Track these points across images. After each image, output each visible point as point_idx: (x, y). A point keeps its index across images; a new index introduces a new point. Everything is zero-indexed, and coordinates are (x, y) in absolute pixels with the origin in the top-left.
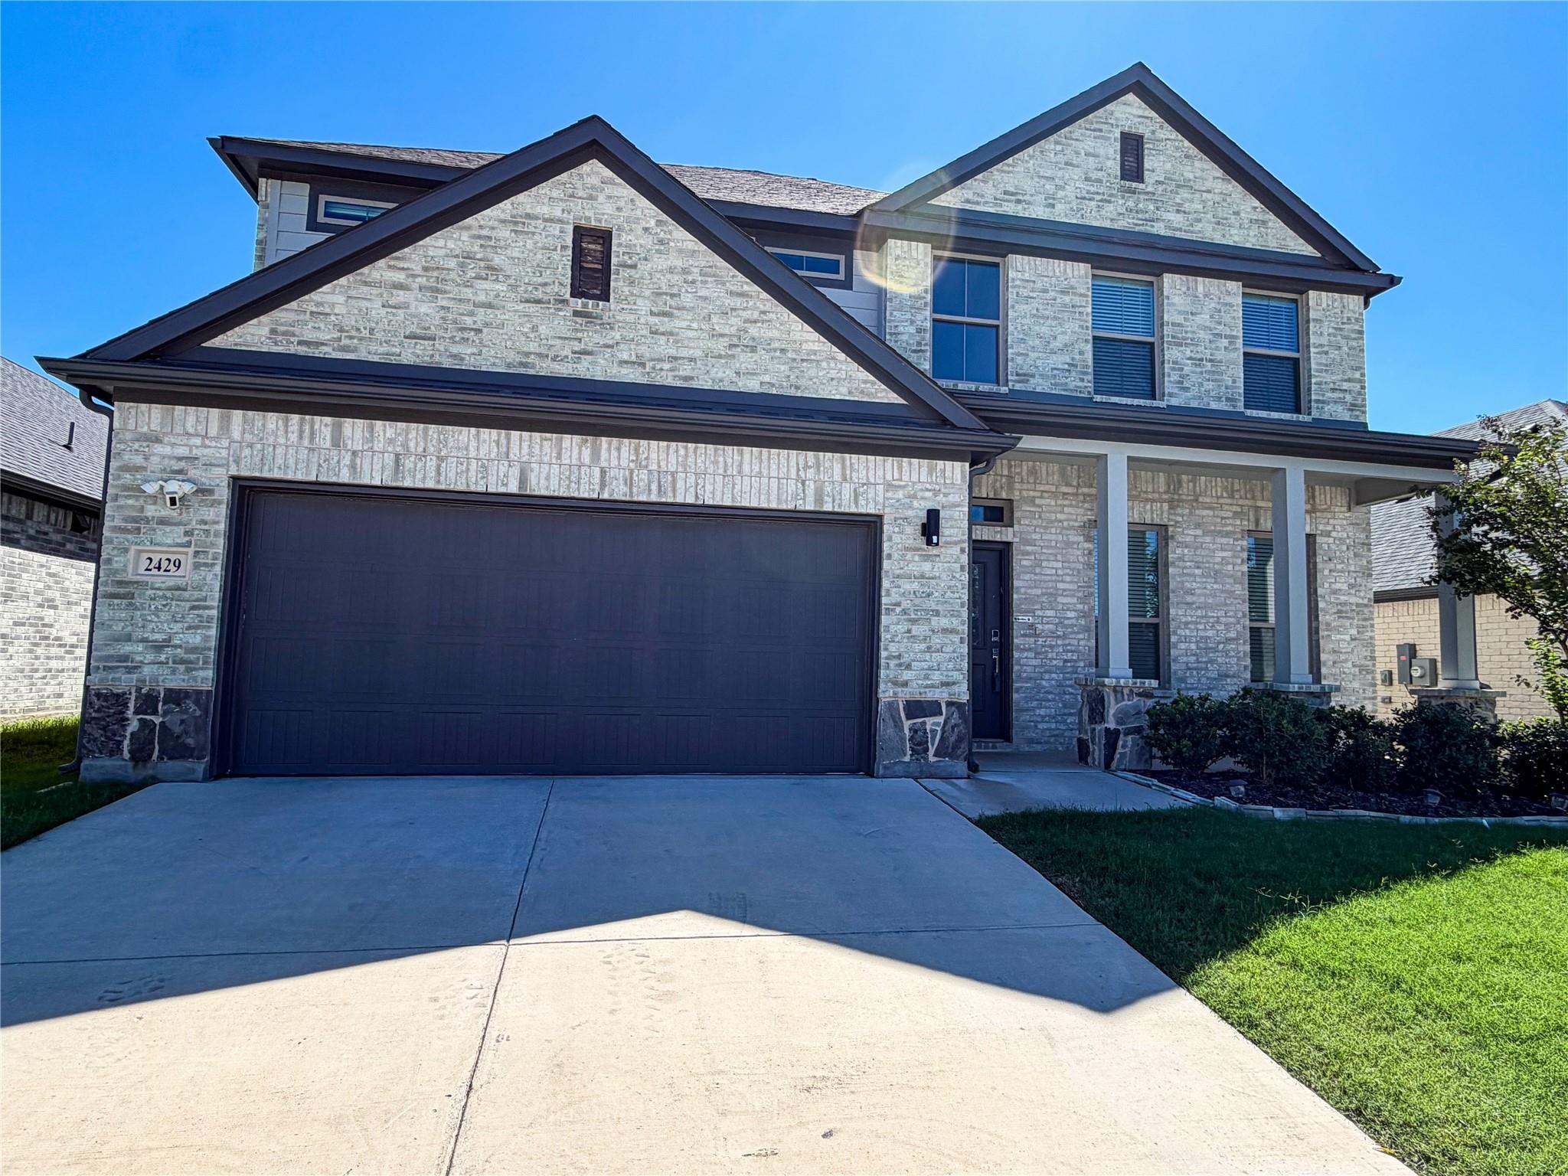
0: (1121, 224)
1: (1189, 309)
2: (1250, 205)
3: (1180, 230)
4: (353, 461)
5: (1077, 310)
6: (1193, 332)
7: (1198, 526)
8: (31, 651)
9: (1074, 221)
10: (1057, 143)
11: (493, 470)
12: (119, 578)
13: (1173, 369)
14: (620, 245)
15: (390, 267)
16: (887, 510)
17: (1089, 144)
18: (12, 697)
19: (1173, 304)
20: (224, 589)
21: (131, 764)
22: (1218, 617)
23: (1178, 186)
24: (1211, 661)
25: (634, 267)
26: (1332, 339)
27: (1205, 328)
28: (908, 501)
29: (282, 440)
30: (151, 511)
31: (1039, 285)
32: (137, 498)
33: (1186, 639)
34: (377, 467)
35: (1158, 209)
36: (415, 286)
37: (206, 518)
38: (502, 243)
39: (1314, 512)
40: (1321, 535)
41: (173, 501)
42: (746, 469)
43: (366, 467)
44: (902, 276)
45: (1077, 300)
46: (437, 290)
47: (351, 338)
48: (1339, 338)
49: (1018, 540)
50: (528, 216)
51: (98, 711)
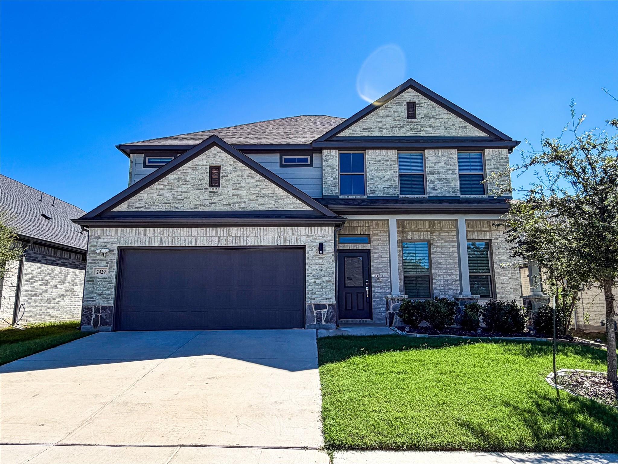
0: (409, 134)
1: (436, 161)
2: (459, 121)
3: (431, 133)
4: (149, 240)
5: (392, 166)
6: (438, 169)
7: (442, 239)
8: (70, 299)
9: (390, 136)
10: (382, 109)
11: (187, 239)
12: (90, 276)
13: (431, 183)
14: (223, 170)
15: (159, 184)
16: (307, 244)
17: (395, 108)
18: (65, 314)
19: (429, 160)
20: (116, 278)
21: (93, 327)
22: (452, 272)
23: (430, 118)
24: (450, 289)
25: (227, 176)
26: (496, 166)
27: (443, 167)
28: (314, 240)
29: (131, 235)
30: (98, 257)
31: (378, 159)
32: (95, 254)
33: (439, 281)
34: (156, 241)
35: (422, 127)
36: (166, 189)
37: (112, 258)
38: (189, 174)
39: (491, 231)
40: (494, 239)
41: (103, 254)
42: (262, 234)
43: (153, 241)
44: (327, 162)
45: (392, 163)
46: (172, 189)
47: (149, 205)
48: (499, 165)
49: (372, 248)
50: (197, 165)
51: (85, 313)
